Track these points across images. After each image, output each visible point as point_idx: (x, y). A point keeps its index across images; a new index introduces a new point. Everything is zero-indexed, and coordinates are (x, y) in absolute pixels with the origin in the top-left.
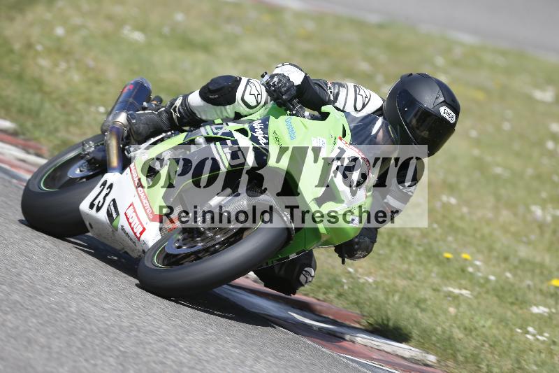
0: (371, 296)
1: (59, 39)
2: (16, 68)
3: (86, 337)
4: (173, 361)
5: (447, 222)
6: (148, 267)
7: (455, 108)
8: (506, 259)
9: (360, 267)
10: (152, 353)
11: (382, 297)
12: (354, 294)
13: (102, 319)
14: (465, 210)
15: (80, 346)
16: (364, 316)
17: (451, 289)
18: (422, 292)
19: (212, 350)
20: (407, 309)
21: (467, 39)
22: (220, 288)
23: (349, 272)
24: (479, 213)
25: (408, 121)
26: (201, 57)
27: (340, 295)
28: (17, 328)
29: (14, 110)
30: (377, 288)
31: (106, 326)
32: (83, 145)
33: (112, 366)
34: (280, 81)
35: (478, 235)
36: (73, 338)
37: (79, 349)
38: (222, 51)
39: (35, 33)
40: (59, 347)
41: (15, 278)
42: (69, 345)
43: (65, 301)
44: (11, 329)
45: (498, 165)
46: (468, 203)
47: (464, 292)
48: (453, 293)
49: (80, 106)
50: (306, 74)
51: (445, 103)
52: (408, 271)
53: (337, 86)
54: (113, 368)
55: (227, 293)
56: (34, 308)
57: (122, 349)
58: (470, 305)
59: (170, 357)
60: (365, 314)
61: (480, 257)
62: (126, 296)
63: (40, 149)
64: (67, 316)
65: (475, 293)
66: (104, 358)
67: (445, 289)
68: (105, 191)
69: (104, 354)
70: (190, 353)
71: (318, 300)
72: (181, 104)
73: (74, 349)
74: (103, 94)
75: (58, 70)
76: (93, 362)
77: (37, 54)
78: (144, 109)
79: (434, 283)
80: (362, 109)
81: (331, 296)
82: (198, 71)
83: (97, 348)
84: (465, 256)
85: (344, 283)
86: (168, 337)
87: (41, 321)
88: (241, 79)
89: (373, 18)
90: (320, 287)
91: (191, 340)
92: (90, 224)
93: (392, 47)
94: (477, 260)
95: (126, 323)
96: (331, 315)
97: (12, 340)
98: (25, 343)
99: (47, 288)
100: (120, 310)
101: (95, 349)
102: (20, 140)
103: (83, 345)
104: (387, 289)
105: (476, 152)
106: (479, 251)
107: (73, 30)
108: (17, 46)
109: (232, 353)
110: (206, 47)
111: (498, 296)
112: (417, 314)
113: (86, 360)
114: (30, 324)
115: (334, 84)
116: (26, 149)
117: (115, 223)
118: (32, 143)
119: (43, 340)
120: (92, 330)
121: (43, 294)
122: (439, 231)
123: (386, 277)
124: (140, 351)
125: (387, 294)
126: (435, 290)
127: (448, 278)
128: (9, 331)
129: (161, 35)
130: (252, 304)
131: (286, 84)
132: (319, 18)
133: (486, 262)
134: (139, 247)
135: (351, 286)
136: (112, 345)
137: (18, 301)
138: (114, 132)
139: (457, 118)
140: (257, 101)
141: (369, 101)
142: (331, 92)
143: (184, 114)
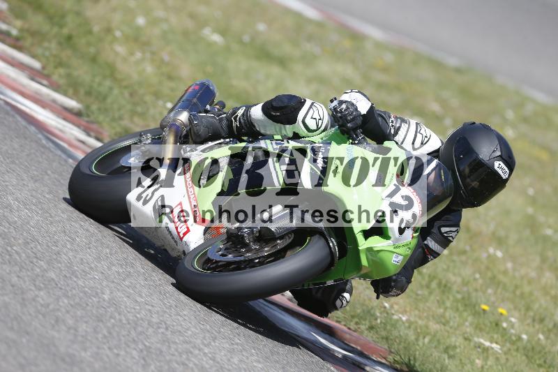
0: (401, 333)
1: (138, 29)
2: (92, 50)
3: (114, 326)
4: (195, 364)
5: (489, 274)
6: (187, 269)
7: (510, 164)
8: (542, 320)
9: (397, 304)
10: (176, 353)
11: (412, 337)
12: (385, 329)
13: (133, 310)
14: (509, 265)
15: (106, 334)
16: (391, 352)
17: (482, 341)
18: (453, 339)
19: (235, 360)
20: (436, 354)
21: (541, 97)
22: (256, 301)
23: (385, 307)
24: (523, 272)
25: (461, 169)
26: (276, 70)
27: (371, 328)
28: (48, 305)
29: (82, 91)
30: (409, 327)
31: (136, 319)
32: (141, 136)
33: (134, 358)
34: (348, 108)
35: (518, 293)
36: (101, 324)
37: (105, 337)
38: (298, 68)
39: (117, 18)
40: (86, 331)
41: (55, 257)
42: (95, 331)
43: (99, 287)
44: (42, 305)
45: (550, 227)
46: (513, 259)
47: (494, 345)
48: (484, 345)
49: (148, 98)
50: (372, 104)
51: (501, 158)
52: (443, 316)
53: (399, 121)
54: (135, 361)
55: (261, 308)
56: (68, 289)
57: (147, 344)
58: (497, 359)
59: (193, 359)
60: (393, 350)
61: (517, 314)
62: (160, 293)
63: (101, 133)
64: (99, 302)
65: (505, 349)
66: (128, 350)
67: (476, 339)
69: (129, 346)
70: (214, 359)
71: (349, 329)
72: (243, 115)
73: (100, 336)
74: (172, 90)
75: (133, 59)
76: (115, 351)
77: (115, 39)
78: (207, 112)
79: (466, 333)
80: (419, 148)
81: (363, 327)
82: (271, 84)
83: (122, 338)
84: (501, 310)
85: (378, 317)
86: (195, 340)
87: (72, 303)
88: (305, 101)
89: (453, 62)
90: (353, 317)
91: (216, 346)
93: (465, 93)
94: (512, 317)
95: (155, 320)
96: (360, 346)
97: (40, 316)
98: (53, 322)
99: (84, 271)
100: (152, 306)
101: (120, 340)
102: (83, 121)
103: (110, 333)
104: (419, 331)
105: (530, 210)
106: (515, 308)
107: (154, 22)
108: (96, 29)
109: (255, 366)
110: (282, 62)
111: (527, 356)
112: (444, 360)
113: (110, 348)
114: (61, 304)
115: (396, 118)
116: (87, 131)
118: (94, 126)
119: (70, 322)
120: (120, 320)
121: (79, 276)
122: (480, 281)
123: (420, 318)
124: (164, 349)
125: (418, 335)
126: (466, 339)
127: (481, 330)
128: (39, 308)
129: (241, 42)
130: (283, 321)
131: (353, 112)
132: (400, 52)
133: (521, 320)
134: (180, 247)
135: (383, 321)
136: (138, 339)
137: (53, 279)
138: (173, 129)
139: (510, 175)
140: (317, 126)
141: (427, 141)
142: (393, 126)
143: (243, 125)
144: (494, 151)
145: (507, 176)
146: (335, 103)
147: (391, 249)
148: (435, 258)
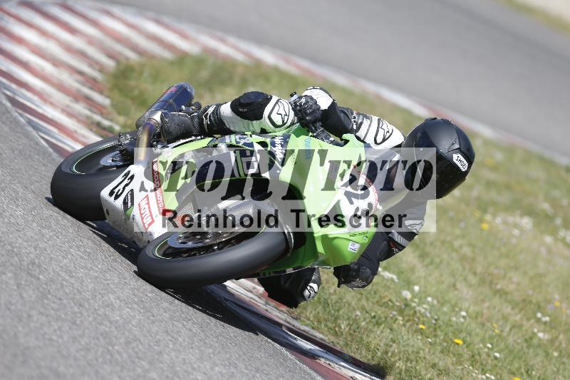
6: (148, 256)
7: (469, 156)
32: (120, 136)
34: (307, 102)
50: (334, 100)
51: (460, 150)
53: (361, 117)
68: (126, 181)
72: (213, 113)
80: (381, 143)
88: (271, 97)
92: (107, 211)
115: (358, 114)
117: (128, 212)
131: (312, 106)
134: (146, 238)
138: (147, 128)
139: (469, 167)
140: (283, 121)
141: (390, 136)
142: (355, 121)
143: (214, 122)
144: (453, 144)
145: (466, 169)
146: (295, 97)
147: (348, 237)
148: (400, 250)
